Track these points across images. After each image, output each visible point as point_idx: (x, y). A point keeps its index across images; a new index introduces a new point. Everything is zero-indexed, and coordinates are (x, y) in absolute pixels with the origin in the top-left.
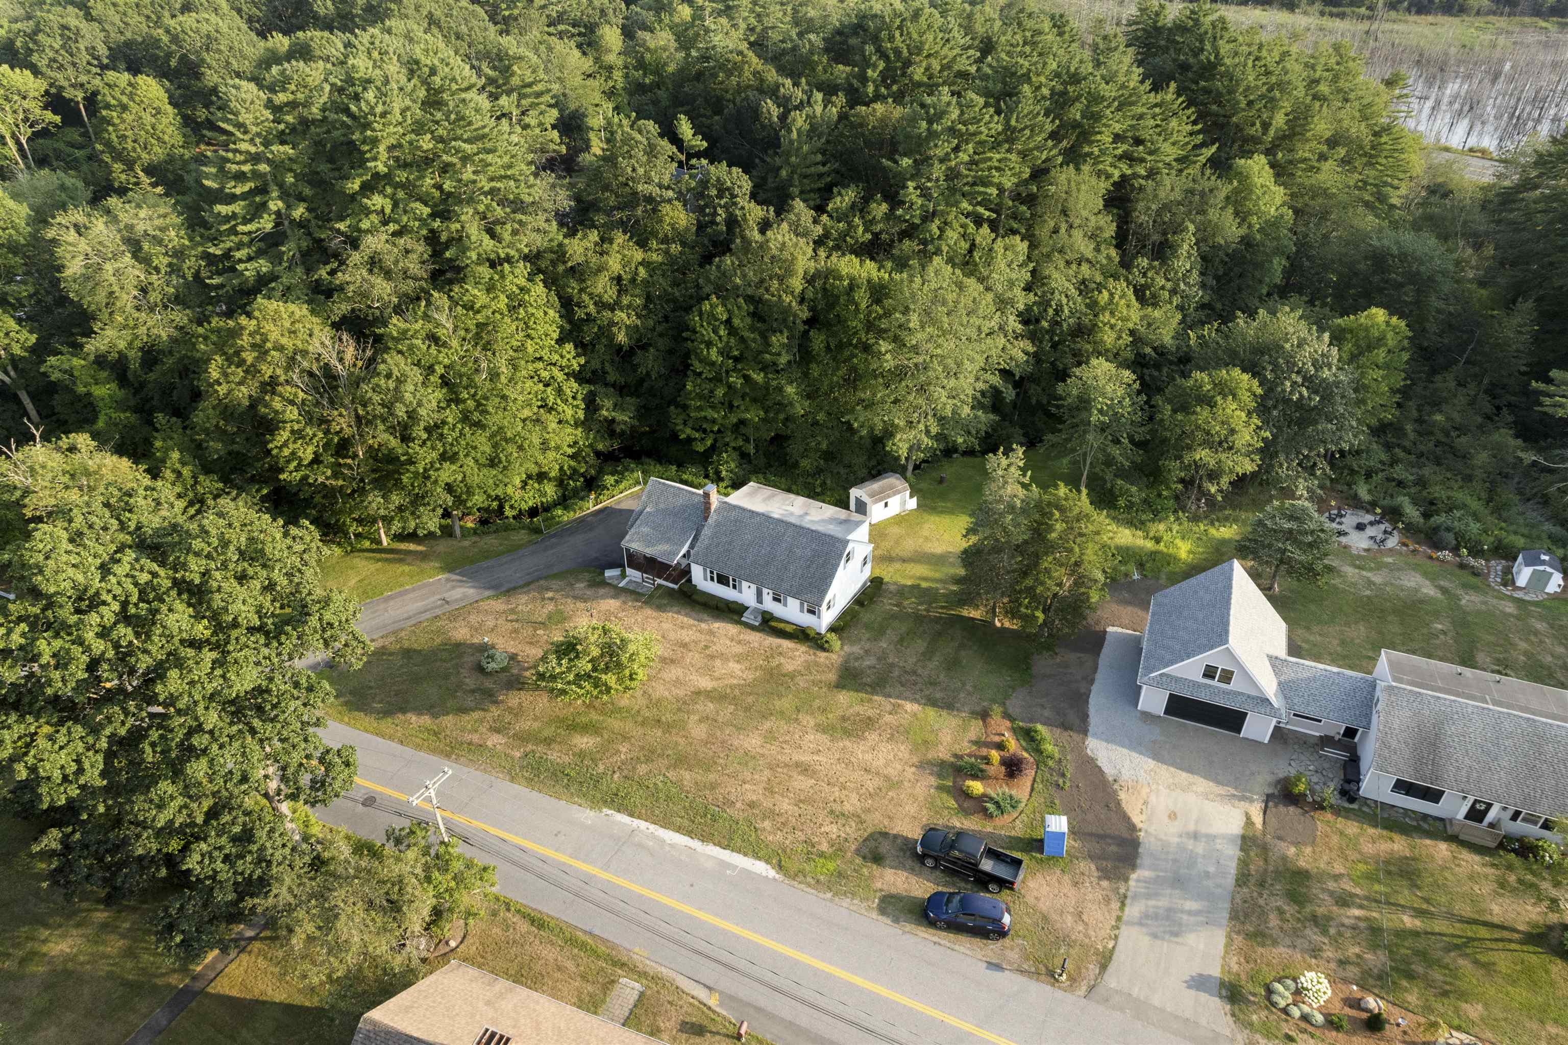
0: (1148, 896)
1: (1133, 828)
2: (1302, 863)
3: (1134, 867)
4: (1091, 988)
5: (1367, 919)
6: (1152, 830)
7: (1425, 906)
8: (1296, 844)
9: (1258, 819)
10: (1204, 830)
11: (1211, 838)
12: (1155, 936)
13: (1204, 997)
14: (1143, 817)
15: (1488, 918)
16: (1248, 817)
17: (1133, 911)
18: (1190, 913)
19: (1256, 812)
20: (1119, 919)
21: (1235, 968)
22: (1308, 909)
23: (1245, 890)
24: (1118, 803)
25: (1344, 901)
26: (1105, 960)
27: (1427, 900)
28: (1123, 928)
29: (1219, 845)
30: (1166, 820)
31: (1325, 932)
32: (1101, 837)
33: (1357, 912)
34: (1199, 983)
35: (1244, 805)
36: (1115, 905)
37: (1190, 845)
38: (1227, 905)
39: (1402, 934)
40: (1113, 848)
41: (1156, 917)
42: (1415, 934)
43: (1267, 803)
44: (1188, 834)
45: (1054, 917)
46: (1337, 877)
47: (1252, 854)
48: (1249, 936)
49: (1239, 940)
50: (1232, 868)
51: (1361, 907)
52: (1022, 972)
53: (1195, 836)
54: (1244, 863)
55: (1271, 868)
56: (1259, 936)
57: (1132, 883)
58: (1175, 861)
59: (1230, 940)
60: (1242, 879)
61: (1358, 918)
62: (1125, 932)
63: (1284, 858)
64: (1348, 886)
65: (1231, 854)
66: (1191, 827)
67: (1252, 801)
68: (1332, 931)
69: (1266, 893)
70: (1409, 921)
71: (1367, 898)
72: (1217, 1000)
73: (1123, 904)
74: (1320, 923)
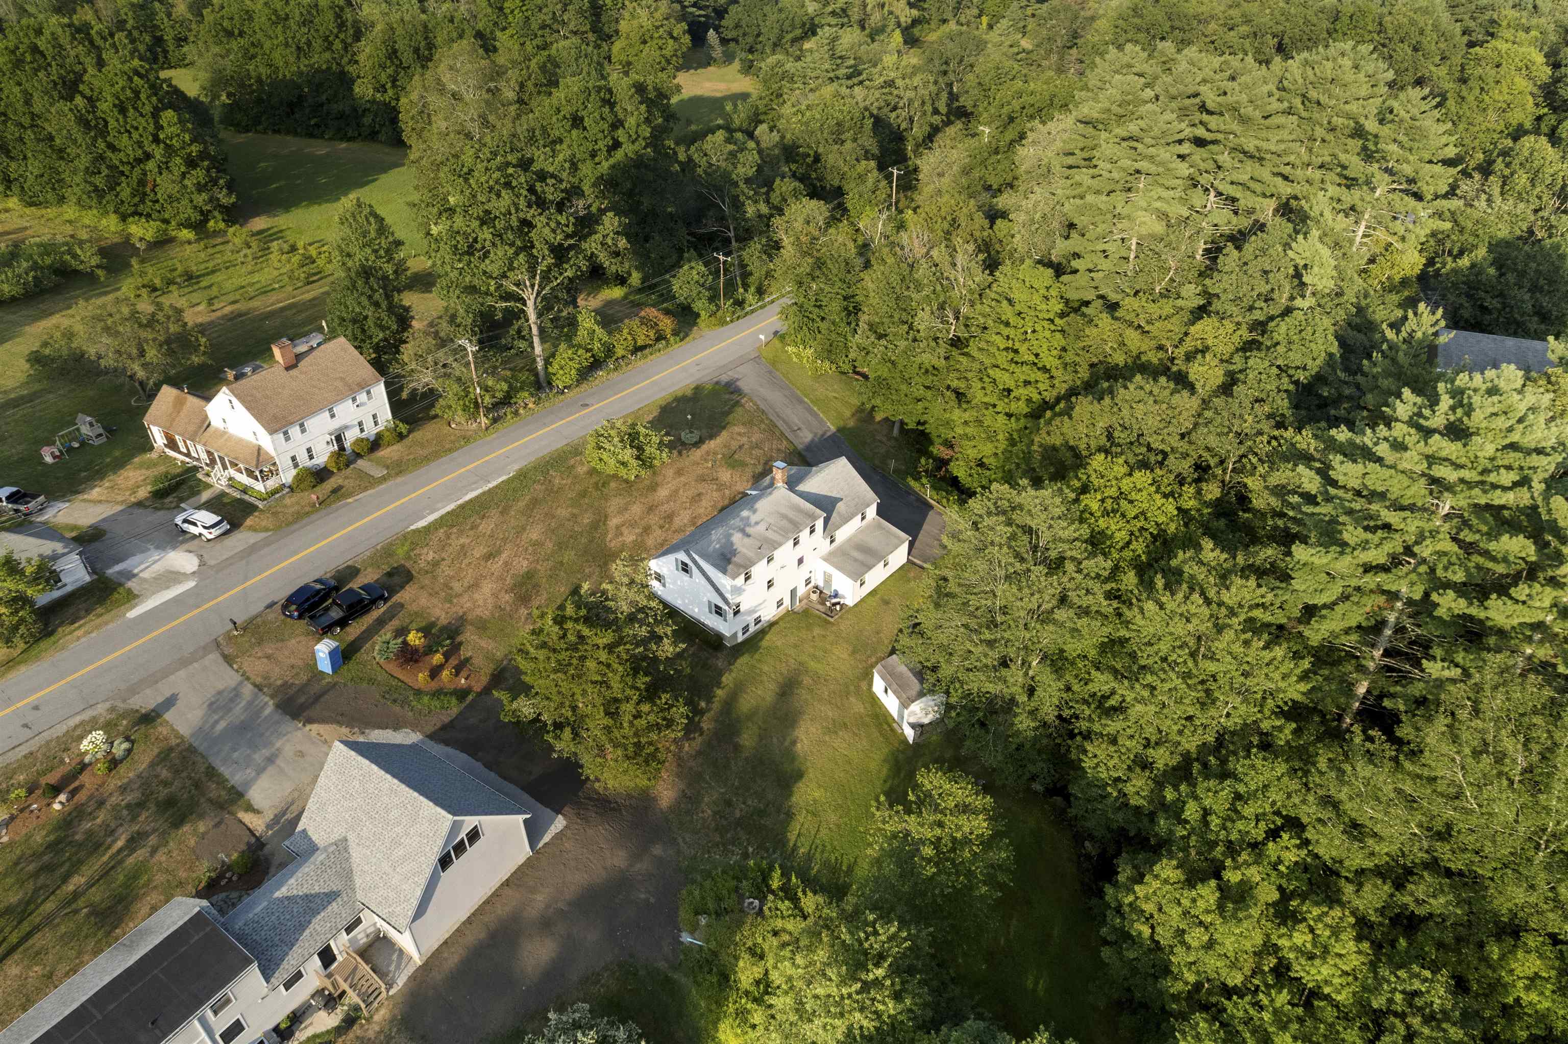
0: (250, 703)
1: (309, 721)
2: (186, 828)
3: (278, 706)
4: (218, 645)
5: (109, 847)
6: (299, 734)
7: (74, 906)
8: (203, 836)
9: (247, 818)
10: (271, 770)
11: (260, 771)
12: (220, 693)
13: (160, 699)
14: (314, 733)
15: (16, 956)
16: (257, 812)
17: (248, 690)
18: (217, 722)
19: (257, 823)
20: (248, 679)
21: (160, 729)
22: (153, 807)
23: (202, 769)
24: (340, 723)
25: (134, 843)
26: (228, 660)
27: (76, 912)
28: (240, 678)
29: (250, 772)
30: (299, 748)
31: (128, 806)
32: (318, 698)
33: (120, 844)
34: (170, 702)
35: (269, 815)
36: (259, 680)
37: (266, 752)
38: (201, 749)
39: (75, 867)
40: (302, 699)
41: (232, 700)
42: (65, 879)
43: (258, 839)
44: (277, 756)
45: (279, 645)
46: (154, 851)
47: (223, 793)
48: (171, 749)
49: (174, 742)
50: (225, 771)
51: (120, 851)
52: (256, 617)
53: (271, 760)
54: (221, 781)
55: (202, 800)
56: (164, 756)
57: (267, 699)
58: (262, 735)
59: (178, 736)
60: (212, 773)
61: (114, 841)
62: (237, 678)
63: (201, 816)
64: (141, 854)
65: (235, 777)
66: (280, 762)
67: (269, 827)
68: (125, 812)
69: (188, 783)
70: (77, 881)
71: (120, 862)
72: (152, 707)
73: (255, 685)
74: (135, 808)
